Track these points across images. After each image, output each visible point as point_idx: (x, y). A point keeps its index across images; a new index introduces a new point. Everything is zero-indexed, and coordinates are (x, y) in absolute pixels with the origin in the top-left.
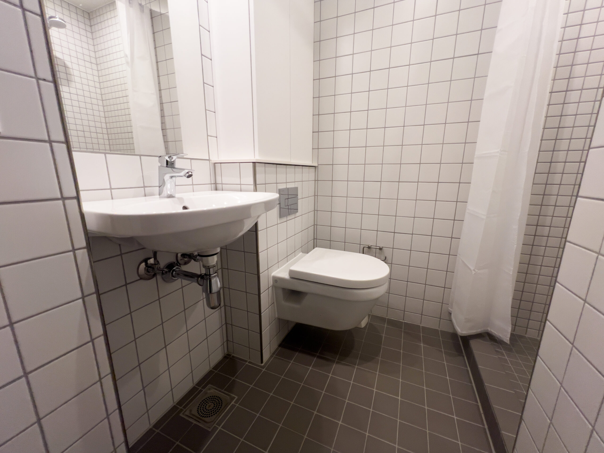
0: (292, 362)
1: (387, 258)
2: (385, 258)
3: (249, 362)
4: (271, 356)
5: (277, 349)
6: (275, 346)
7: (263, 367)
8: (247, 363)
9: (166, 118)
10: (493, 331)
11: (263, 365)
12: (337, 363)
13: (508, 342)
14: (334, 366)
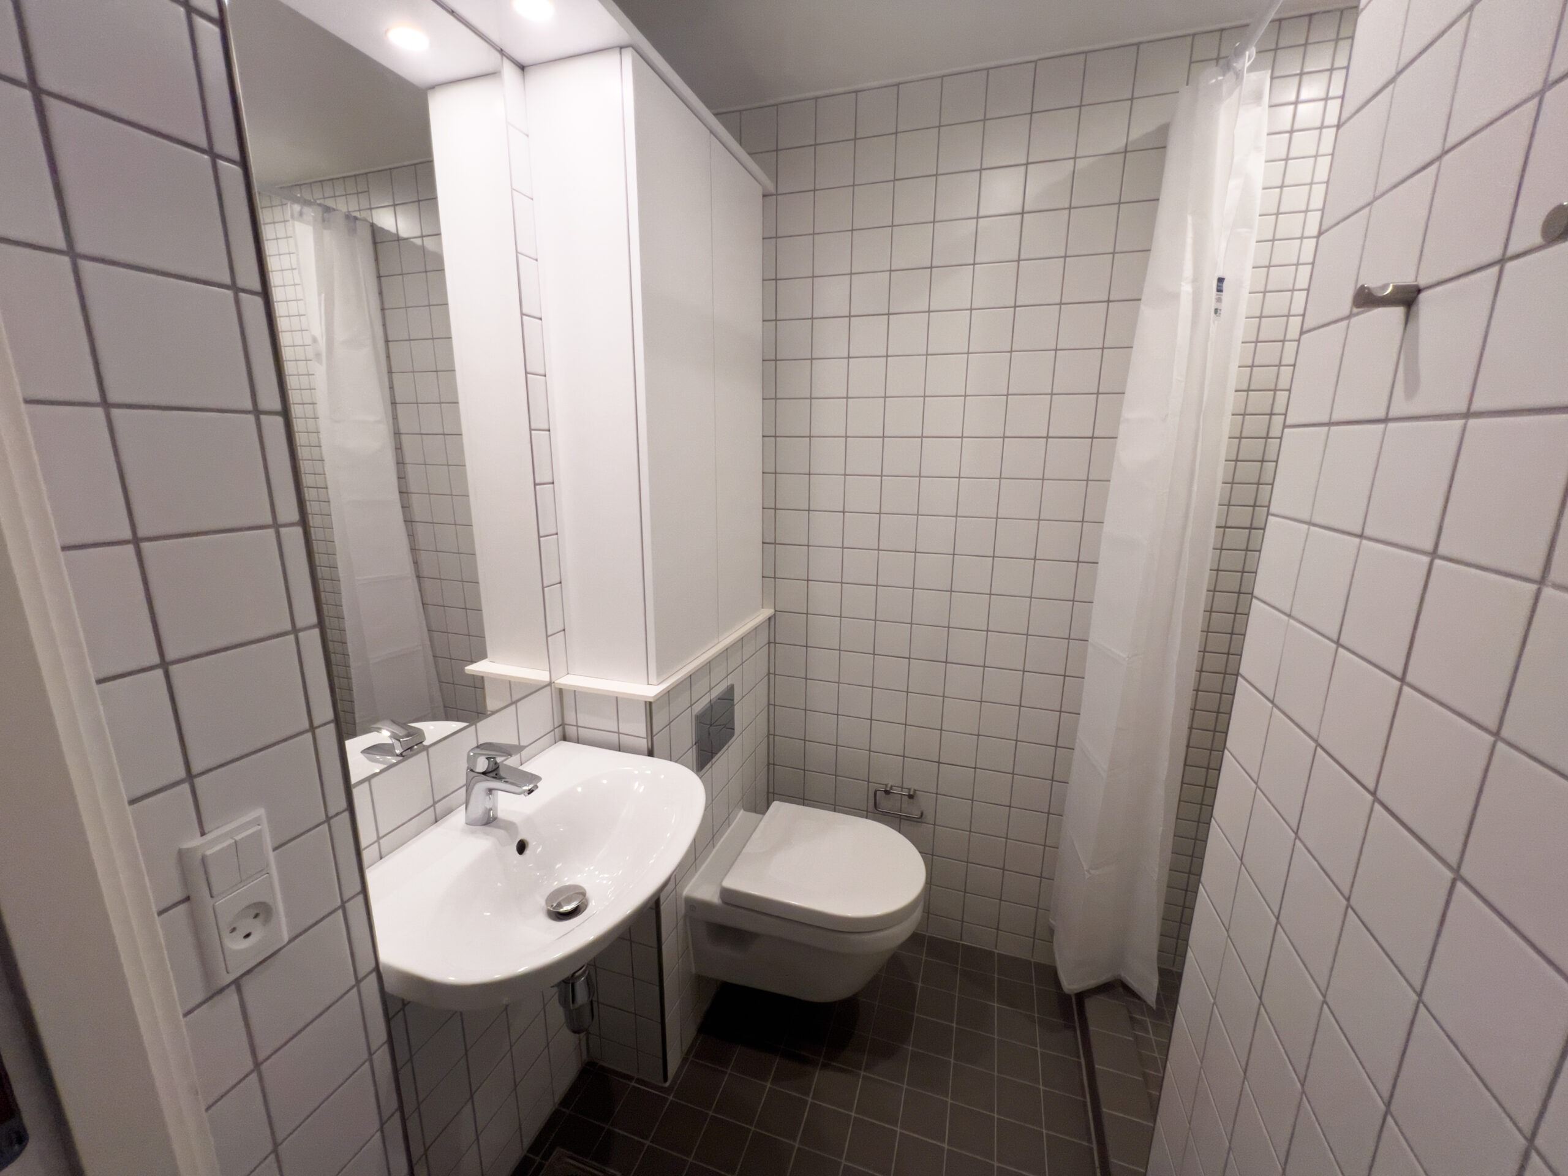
0: (729, 1071)
1: (924, 814)
2: (919, 814)
3: (639, 1081)
4: (684, 1060)
5: (696, 1039)
6: (692, 1031)
7: (668, 1091)
8: (633, 1084)
9: (410, 469)
10: (1128, 979)
11: (667, 1084)
12: (825, 1066)
13: (1154, 1006)
14: (817, 1074)
